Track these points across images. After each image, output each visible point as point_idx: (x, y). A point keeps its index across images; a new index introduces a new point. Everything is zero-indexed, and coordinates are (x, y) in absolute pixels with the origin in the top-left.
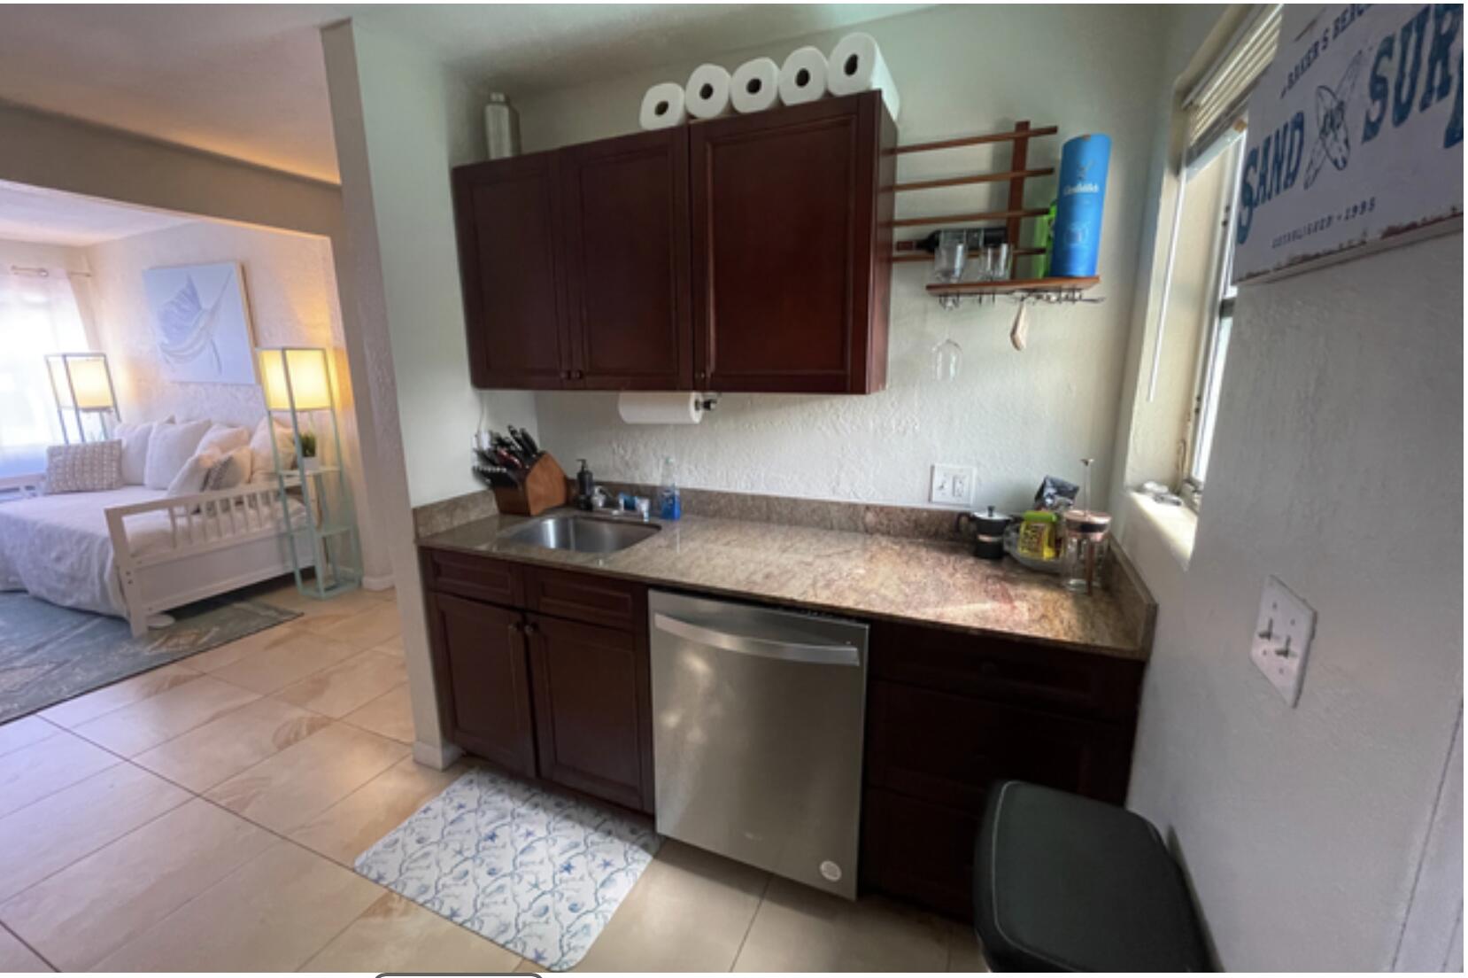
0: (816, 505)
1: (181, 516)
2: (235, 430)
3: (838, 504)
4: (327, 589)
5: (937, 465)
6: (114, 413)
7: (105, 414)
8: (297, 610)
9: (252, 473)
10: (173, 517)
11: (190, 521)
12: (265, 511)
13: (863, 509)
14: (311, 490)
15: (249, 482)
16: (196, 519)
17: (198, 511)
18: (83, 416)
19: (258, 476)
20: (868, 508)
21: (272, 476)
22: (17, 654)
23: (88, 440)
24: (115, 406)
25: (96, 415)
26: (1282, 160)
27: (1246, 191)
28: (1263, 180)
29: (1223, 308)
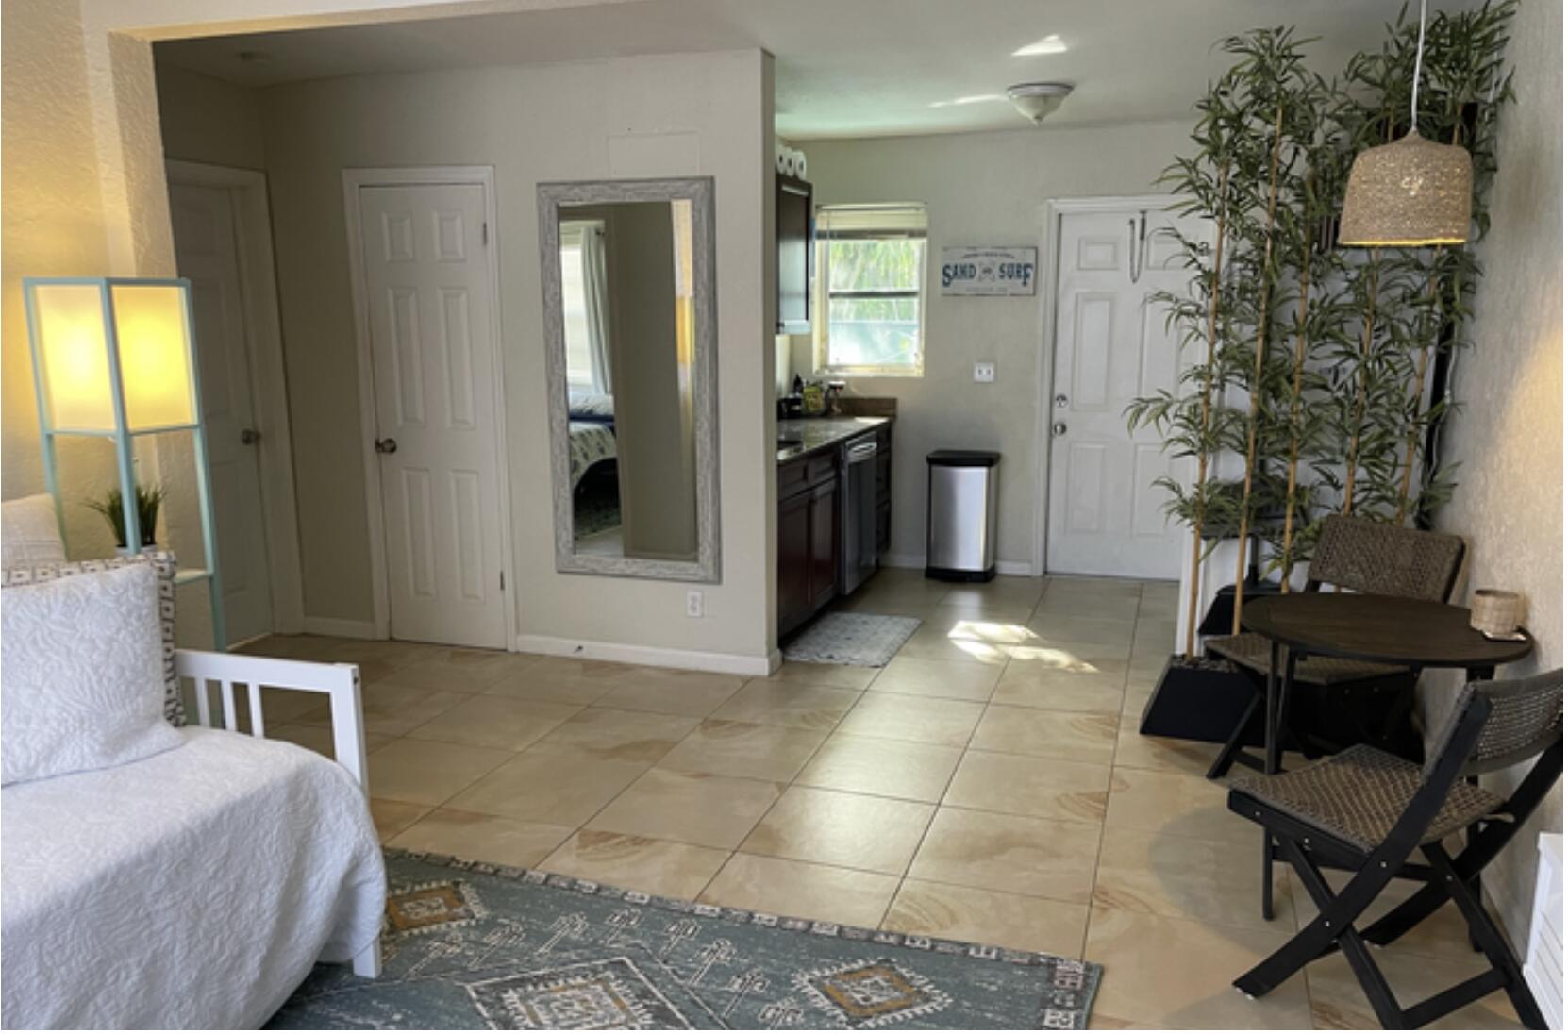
26: (966, 272)
27: (945, 274)
28: (955, 273)
29: (833, 296)
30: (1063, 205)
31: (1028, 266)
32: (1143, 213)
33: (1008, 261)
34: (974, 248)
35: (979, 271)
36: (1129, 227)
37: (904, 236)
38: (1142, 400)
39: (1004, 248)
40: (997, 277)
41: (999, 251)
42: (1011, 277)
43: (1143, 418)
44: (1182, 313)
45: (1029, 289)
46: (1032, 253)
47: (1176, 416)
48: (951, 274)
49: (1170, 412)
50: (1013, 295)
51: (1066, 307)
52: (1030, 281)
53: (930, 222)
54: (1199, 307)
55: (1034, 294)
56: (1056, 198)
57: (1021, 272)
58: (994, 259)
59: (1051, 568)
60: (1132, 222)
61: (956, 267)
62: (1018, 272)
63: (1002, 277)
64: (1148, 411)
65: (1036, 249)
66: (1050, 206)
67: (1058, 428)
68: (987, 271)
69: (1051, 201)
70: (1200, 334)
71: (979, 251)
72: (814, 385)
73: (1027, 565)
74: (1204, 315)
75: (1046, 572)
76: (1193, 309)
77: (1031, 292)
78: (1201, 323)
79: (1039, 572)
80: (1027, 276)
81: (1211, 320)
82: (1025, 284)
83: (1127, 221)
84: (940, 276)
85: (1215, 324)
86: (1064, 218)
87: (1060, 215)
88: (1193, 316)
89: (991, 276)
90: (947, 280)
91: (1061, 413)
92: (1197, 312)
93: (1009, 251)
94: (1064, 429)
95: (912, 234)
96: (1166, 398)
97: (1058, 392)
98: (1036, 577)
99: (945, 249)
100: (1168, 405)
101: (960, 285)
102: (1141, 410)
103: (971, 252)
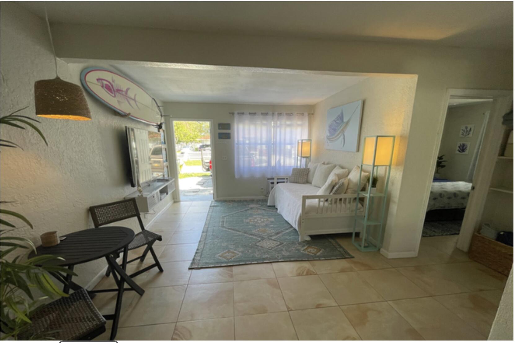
1: (322, 201)
2: (344, 170)
4: (365, 247)
6: (309, 159)
7: (307, 159)
8: (353, 255)
9: (347, 189)
10: (319, 201)
11: (324, 204)
12: (348, 205)
14: (367, 202)
15: (345, 193)
16: (326, 204)
17: (327, 200)
18: (302, 159)
19: (349, 191)
21: (354, 192)
22: (273, 234)
23: (302, 167)
24: (310, 156)
25: (305, 159)
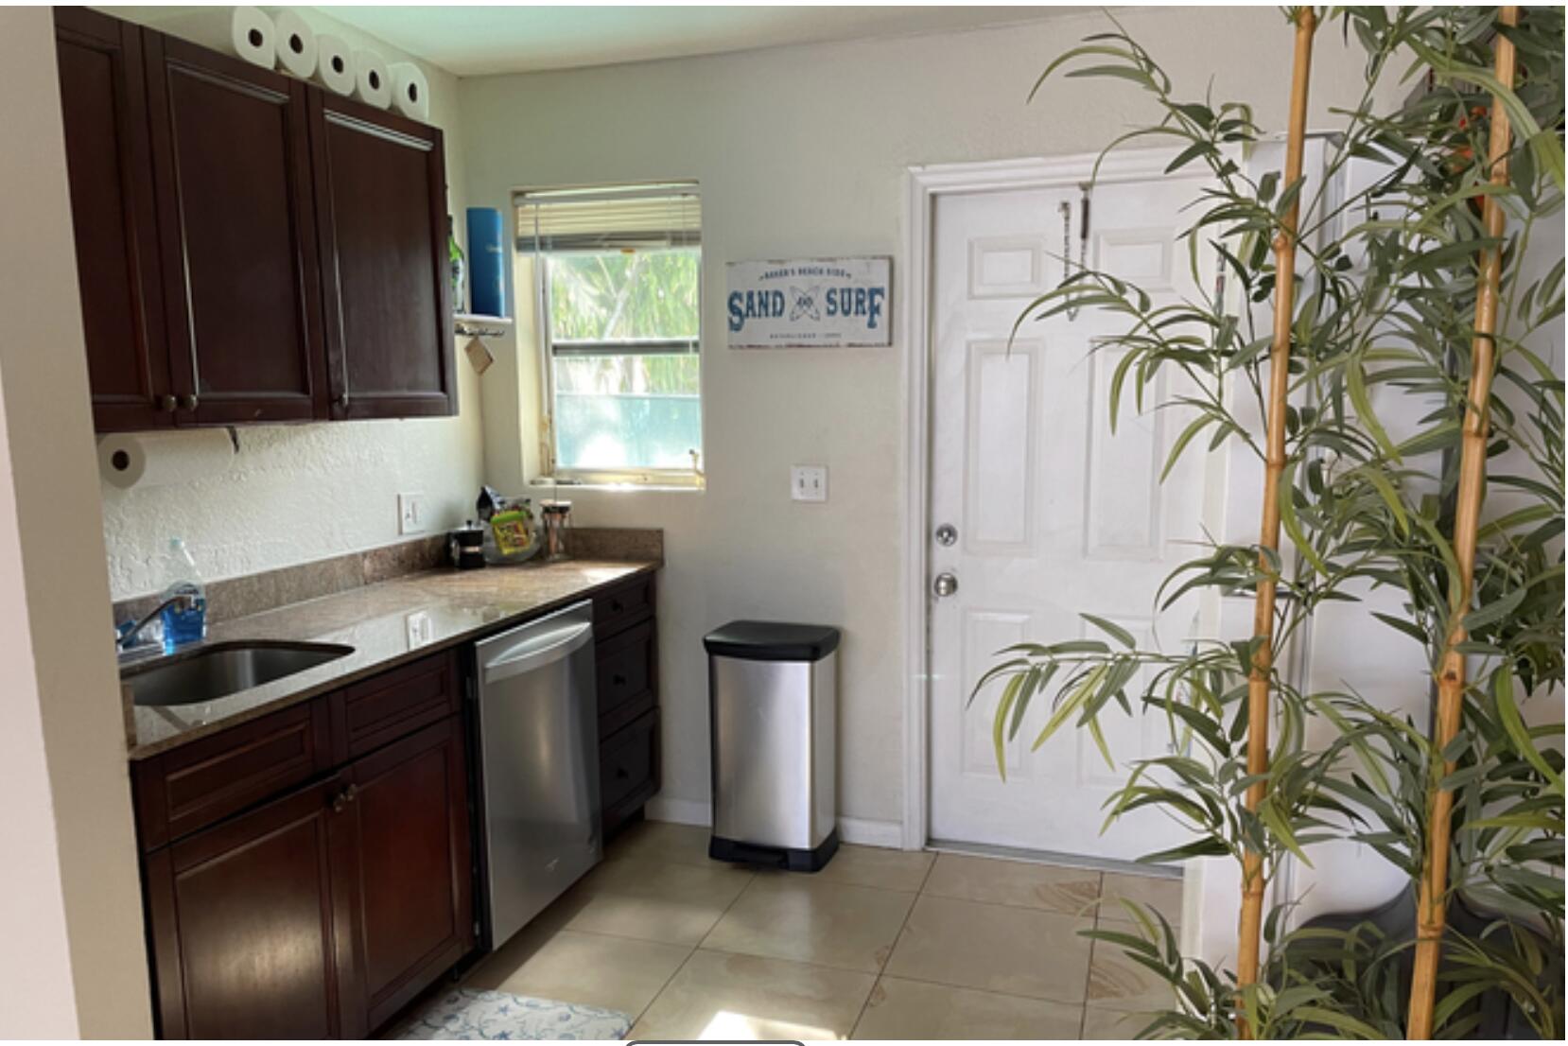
0: (322, 566)
3: (341, 558)
5: (403, 494)
13: (361, 558)
20: (365, 555)
26: (768, 304)
27: (733, 309)
28: (750, 307)
29: (556, 349)
30: (935, 177)
31: (875, 291)
32: (1086, 187)
33: (840, 283)
34: (781, 262)
35: (790, 302)
36: (1062, 215)
37: (664, 243)
38: (1036, 649)
39: (831, 260)
40: (823, 312)
41: (825, 266)
42: (846, 313)
43: (1041, 702)
44: (1163, 352)
45: (880, 334)
46: (884, 267)
47: (1149, 699)
48: (743, 307)
49: (1134, 687)
50: (851, 345)
51: (951, 367)
52: (881, 319)
53: (704, 218)
54: (1225, 326)
55: (890, 344)
56: (923, 165)
57: (864, 302)
58: (816, 279)
59: (940, 831)
60: (1065, 206)
61: (750, 295)
62: (860, 302)
63: (831, 313)
64: (1057, 682)
65: (891, 261)
66: (912, 177)
67: (943, 584)
68: (805, 302)
69: (913, 169)
70: (1230, 426)
71: (788, 266)
72: (515, 507)
73: (895, 829)
74: (1246, 359)
75: (930, 841)
76: (1206, 333)
77: (885, 340)
78: (1235, 386)
79: (916, 842)
80: (875, 310)
81: (1268, 373)
82: (872, 325)
83: (1057, 206)
84: (725, 313)
85: (1285, 391)
86: (942, 202)
87: (934, 197)
88: (1202, 359)
89: (812, 311)
90: (736, 319)
91: (946, 558)
92: (1223, 340)
93: (840, 266)
94: (953, 585)
95: (678, 238)
96: (1118, 647)
97: (940, 521)
98: (913, 852)
99: (730, 264)
100: (1124, 668)
101: (759, 328)
102: (1035, 678)
103: (776, 268)
